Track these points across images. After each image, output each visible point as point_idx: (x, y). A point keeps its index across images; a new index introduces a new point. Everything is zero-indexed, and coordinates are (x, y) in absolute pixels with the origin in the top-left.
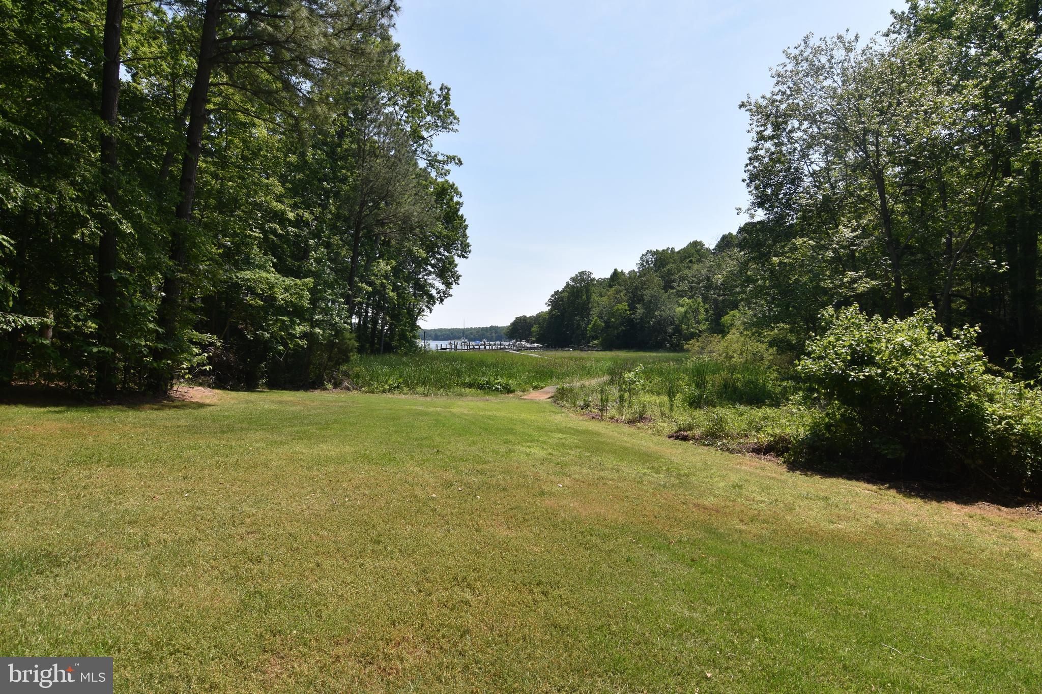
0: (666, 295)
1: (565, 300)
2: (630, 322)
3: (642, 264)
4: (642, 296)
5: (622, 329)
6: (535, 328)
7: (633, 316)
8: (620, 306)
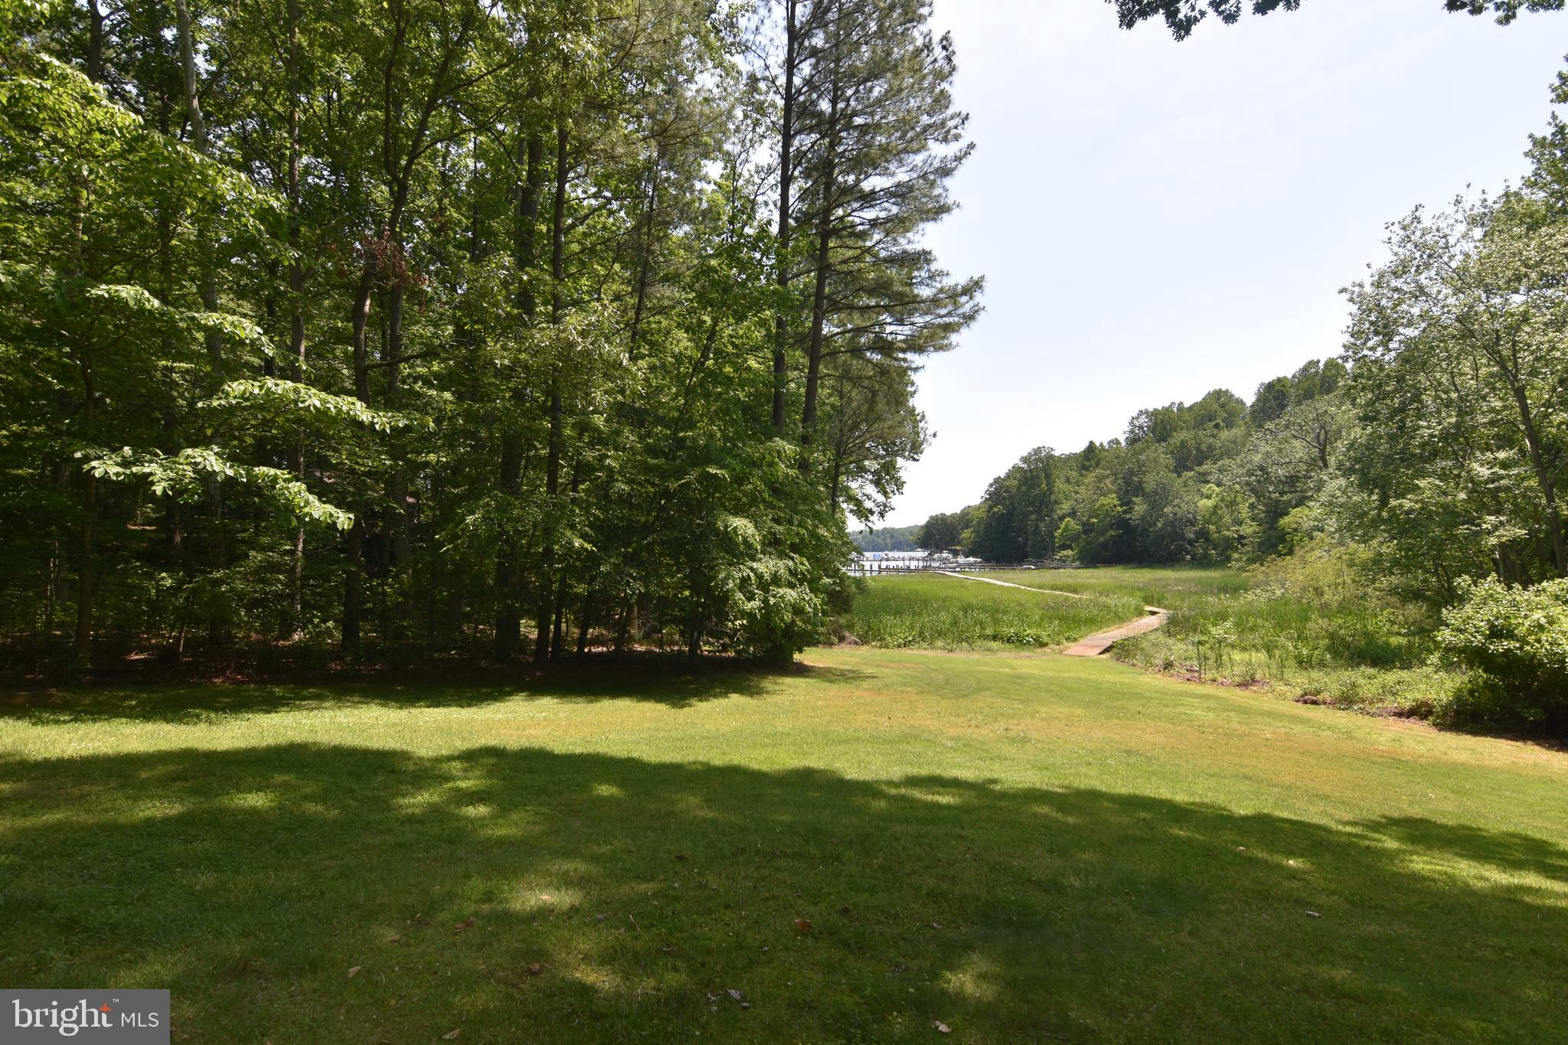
0: (1181, 481)
1: (1014, 491)
2: (1122, 524)
3: (1132, 432)
4: (1140, 483)
5: (1112, 536)
6: (966, 534)
7: (1128, 516)
8: (1103, 500)
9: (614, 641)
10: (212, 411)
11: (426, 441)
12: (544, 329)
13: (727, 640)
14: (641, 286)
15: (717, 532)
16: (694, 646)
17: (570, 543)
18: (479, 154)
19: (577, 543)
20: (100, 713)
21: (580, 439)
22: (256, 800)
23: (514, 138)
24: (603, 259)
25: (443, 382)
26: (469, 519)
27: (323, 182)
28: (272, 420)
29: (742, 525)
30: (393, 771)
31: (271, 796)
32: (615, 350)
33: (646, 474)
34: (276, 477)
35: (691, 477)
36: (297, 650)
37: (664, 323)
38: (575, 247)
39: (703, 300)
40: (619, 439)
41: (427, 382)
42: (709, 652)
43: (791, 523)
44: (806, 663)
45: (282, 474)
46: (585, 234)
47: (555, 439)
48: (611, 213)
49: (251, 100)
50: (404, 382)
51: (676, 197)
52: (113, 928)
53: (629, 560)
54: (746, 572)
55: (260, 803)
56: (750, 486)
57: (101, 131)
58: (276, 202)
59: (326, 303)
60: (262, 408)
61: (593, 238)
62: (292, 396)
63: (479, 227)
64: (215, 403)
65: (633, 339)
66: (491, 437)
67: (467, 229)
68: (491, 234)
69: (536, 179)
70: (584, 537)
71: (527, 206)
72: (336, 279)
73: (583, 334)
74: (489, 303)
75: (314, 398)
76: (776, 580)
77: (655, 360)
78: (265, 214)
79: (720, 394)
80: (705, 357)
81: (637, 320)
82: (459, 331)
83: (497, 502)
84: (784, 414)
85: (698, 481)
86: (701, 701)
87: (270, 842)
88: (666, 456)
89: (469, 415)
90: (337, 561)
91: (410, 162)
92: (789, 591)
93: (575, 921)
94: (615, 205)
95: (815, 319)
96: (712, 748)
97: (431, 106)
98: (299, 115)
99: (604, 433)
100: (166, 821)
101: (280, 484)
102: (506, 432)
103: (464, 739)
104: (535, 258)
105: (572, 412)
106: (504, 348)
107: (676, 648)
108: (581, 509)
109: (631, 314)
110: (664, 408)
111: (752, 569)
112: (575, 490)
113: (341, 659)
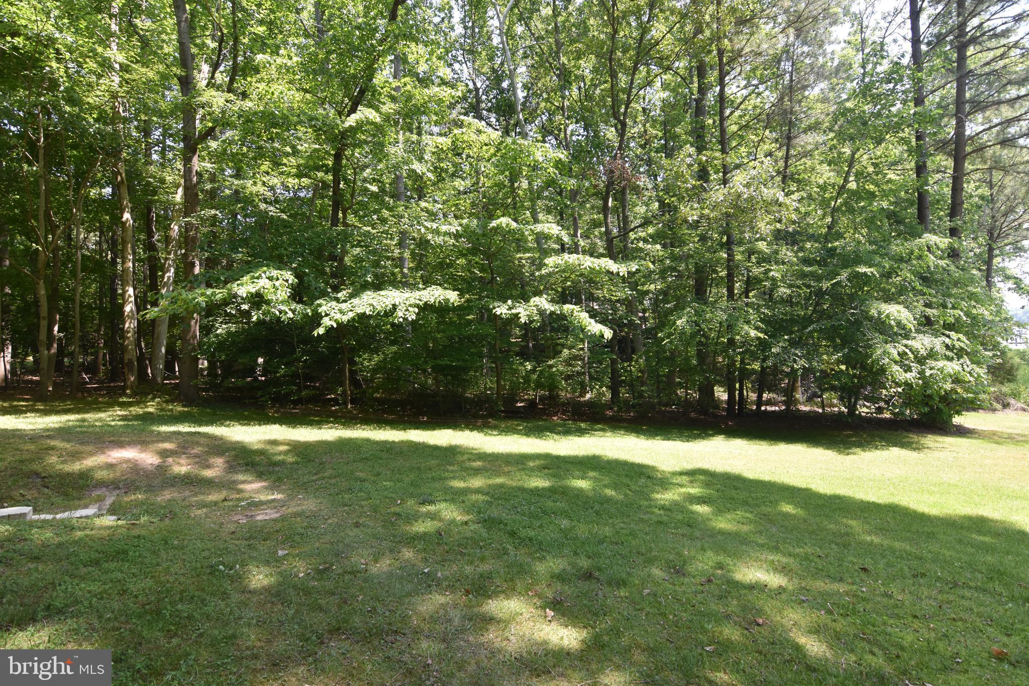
9: (784, 403)
10: (541, 276)
11: (648, 276)
12: (717, 190)
13: (882, 404)
14: (787, 140)
15: (871, 318)
16: (852, 408)
17: (747, 333)
18: (665, 86)
19: (753, 333)
20: (508, 432)
21: (749, 260)
22: (582, 484)
23: (686, 68)
24: (756, 129)
25: (655, 238)
26: (679, 322)
27: (580, 138)
28: (569, 277)
29: (895, 312)
30: (649, 477)
31: (589, 483)
32: (772, 192)
33: (802, 279)
34: (573, 310)
35: (844, 276)
36: (590, 404)
37: (809, 163)
38: (734, 128)
39: (842, 136)
40: (779, 256)
41: (645, 241)
42: (867, 413)
43: (945, 306)
44: (966, 425)
45: (577, 308)
46: (740, 116)
47: (731, 263)
48: (759, 94)
49: (543, 104)
50: (632, 243)
51: (811, 65)
52: (531, 539)
53: (793, 343)
54: (901, 349)
55: (584, 486)
56: (899, 279)
57: (486, 145)
58: (562, 155)
59: (588, 205)
60: (564, 271)
61: (747, 118)
62: (577, 262)
63: (669, 135)
64: (543, 272)
65: (783, 181)
66: (687, 269)
67: (660, 139)
68: (676, 137)
69: (702, 91)
70: (757, 328)
71: (699, 111)
72: (592, 191)
73: (748, 186)
74: (681, 182)
75: (588, 262)
76: (932, 354)
77: (802, 193)
78: (558, 164)
79: (863, 207)
80: (846, 180)
81: (786, 167)
82: (662, 204)
83: (695, 311)
84: (929, 212)
85: (848, 280)
86: (864, 451)
87: (592, 508)
88: (819, 263)
89: (673, 257)
90: (604, 353)
91: (627, 108)
92: (946, 362)
93: (783, 596)
94: (761, 88)
95: (957, 123)
96: (880, 489)
97: (635, 69)
98: (567, 103)
99: (766, 253)
100: (543, 489)
101: (575, 314)
102: (696, 264)
103: (688, 462)
104: (707, 143)
105: (740, 243)
106: (692, 208)
107: (836, 409)
108: (754, 309)
109: (781, 163)
110: (813, 228)
111: (906, 346)
112: (747, 297)
113: (612, 409)
